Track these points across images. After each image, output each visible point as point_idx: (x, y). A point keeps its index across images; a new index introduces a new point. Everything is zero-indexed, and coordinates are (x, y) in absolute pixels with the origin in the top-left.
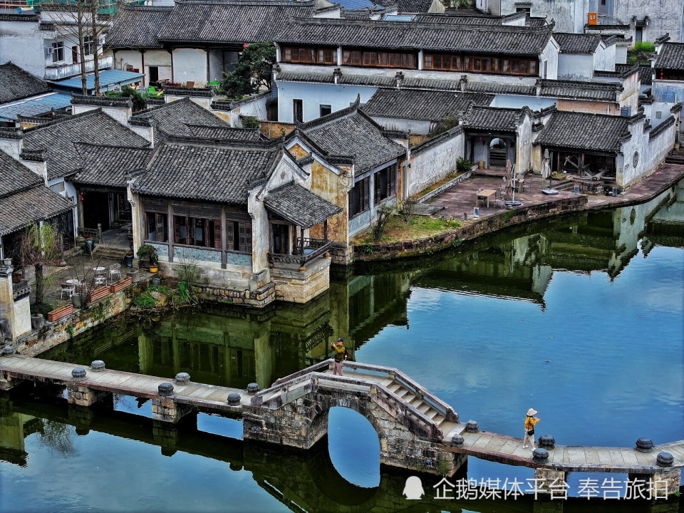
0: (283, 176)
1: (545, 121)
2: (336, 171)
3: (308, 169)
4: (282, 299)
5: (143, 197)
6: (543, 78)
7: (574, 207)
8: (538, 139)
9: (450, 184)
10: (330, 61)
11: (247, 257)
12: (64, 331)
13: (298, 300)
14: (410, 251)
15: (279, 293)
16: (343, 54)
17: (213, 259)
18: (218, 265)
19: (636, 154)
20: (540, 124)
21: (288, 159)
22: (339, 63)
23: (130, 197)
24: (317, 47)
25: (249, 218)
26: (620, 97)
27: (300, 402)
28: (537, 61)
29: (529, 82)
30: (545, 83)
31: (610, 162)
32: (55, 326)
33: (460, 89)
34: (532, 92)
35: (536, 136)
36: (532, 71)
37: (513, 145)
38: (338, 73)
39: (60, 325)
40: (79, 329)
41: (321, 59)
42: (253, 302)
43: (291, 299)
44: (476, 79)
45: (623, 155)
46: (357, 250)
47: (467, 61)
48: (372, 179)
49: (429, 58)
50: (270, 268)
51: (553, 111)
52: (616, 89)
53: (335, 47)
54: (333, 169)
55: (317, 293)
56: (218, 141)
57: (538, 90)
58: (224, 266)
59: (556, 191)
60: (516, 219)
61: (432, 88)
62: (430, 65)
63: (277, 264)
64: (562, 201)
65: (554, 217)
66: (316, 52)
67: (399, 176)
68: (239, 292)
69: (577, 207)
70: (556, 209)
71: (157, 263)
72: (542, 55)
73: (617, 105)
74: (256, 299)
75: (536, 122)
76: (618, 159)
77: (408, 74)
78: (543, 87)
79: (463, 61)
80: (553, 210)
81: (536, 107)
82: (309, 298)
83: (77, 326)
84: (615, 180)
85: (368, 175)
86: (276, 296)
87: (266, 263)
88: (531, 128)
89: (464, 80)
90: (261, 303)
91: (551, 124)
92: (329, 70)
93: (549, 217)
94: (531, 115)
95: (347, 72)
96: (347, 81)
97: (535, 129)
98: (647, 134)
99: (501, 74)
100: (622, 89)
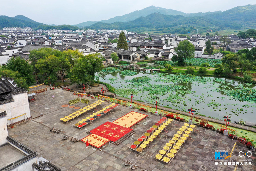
0: (134, 54)
2: (139, 55)
18: (128, 61)
23: (122, 55)
25: (130, 57)
36: (163, 48)
41: (144, 47)
45: (169, 56)
47: (157, 47)
48: (143, 56)
49: (154, 47)
50: (132, 61)
57: (163, 50)
72: (163, 46)
84: (168, 58)
89: (156, 49)
91: (164, 53)
94: (161, 52)
95: (146, 48)
96: (146, 49)
97: (162, 53)
98: (173, 54)
99: (160, 49)
100: (170, 50)
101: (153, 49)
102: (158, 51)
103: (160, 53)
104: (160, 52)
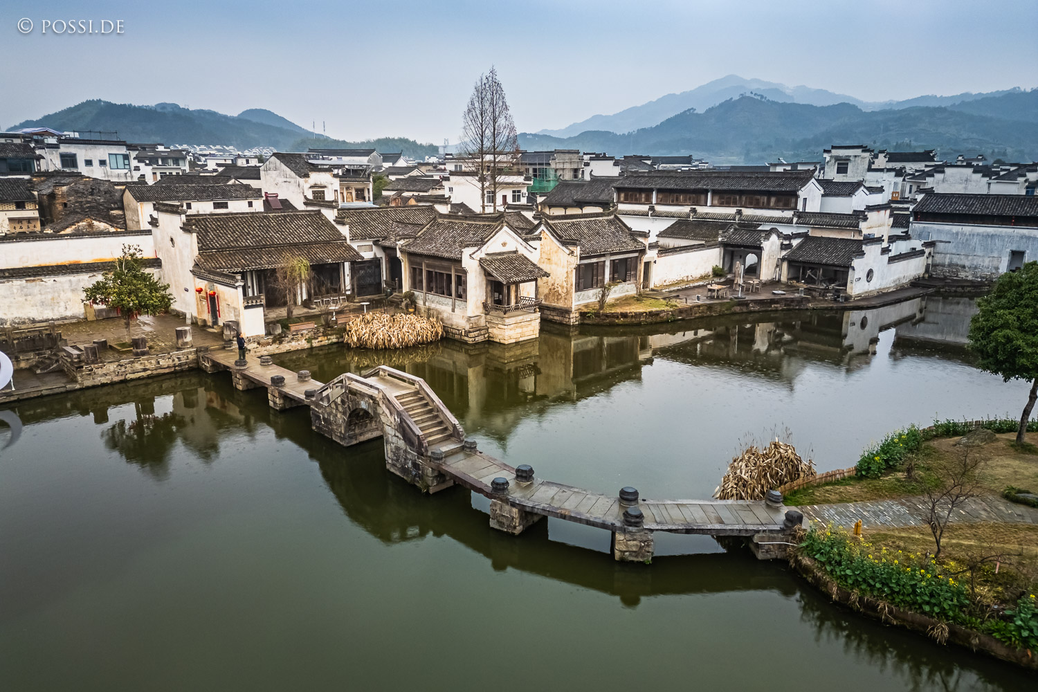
0: (503, 245)
1: (795, 242)
2: (568, 252)
4: (492, 339)
5: (411, 255)
6: (801, 210)
7: (796, 306)
8: (785, 255)
9: (701, 283)
10: (648, 201)
11: (466, 304)
12: (303, 341)
13: (502, 341)
14: (626, 320)
15: (491, 335)
16: (657, 196)
17: (447, 304)
18: (451, 310)
19: (871, 271)
20: (790, 246)
21: (511, 233)
22: (654, 203)
23: (399, 254)
24: (641, 190)
25: (465, 272)
26: (863, 225)
28: (797, 197)
29: (788, 214)
30: (801, 215)
31: (845, 276)
32: (293, 335)
33: (735, 220)
34: (790, 221)
35: (784, 253)
36: (793, 205)
37: (760, 258)
38: (652, 208)
39: (300, 336)
40: (321, 341)
41: (643, 200)
42: (466, 338)
43: (498, 341)
44: (748, 212)
45: (854, 269)
46: (583, 315)
47: (744, 198)
48: (608, 264)
49: (717, 198)
50: (486, 314)
51: (805, 235)
52: (859, 218)
53: (651, 190)
54: (564, 248)
55: (521, 339)
56: (466, 217)
57: (795, 220)
58: (453, 310)
59: (783, 292)
60: (737, 309)
61: (715, 219)
62: (716, 202)
63: (494, 312)
64: (786, 299)
65: (776, 311)
66: (640, 194)
67: (641, 266)
68: (459, 330)
69: (800, 306)
70: (779, 305)
71: (415, 306)
72: (800, 192)
73: (860, 232)
74: (468, 336)
75: (786, 242)
76: (850, 272)
77: (700, 210)
78: (799, 217)
79: (740, 198)
80: (776, 305)
81: (786, 230)
82: (514, 341)
83: (320, 339)
84: (846, 290)
85: (603, 259)
86: (489, 337)
87: (482, 309)
88: (779, 246)
89: (739, 212)
90: (471, 340)
91: (800, 246)
92: (645, 208)
93: (771, 311)
94: (780, 235)
95: (659, 208)
96: (657, 215)
97: (783, 247)
98: (886, 257)
99: (768, 208)
100: (865, 219)
101: (710, 209)
102: (750, 226)
103: (771, 247)
104: (768, 234)
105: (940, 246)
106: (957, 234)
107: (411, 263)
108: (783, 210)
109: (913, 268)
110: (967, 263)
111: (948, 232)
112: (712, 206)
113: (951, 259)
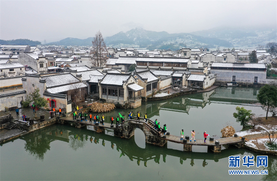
0: (131, 81)
2: (144, 82)
3: (137, 80)
5: (102, 85)
6: (188, 67)
7: (194, 92)
10: (146, 65)
11: (123, 98)
14: (159, 99)
15: (130, 106)
16: (149, 64)
17: (116, 98)
18: (117, 100)
19: (207, 82)
21: (133, 78)
23: (99, 85)
24: (144, 62)
25: (123, 89)
26: (204, 71)
27: (127, 127)
28: (187, 64)
29: (185, 68)
30: (188, 69)
31: (202, 84)
34: (186, 70)
35: (187, 78)
36: (186, 66)
37: (182, 80)
38: (148, 67)
44: (175, 68)
46: (148, 98)
48: (152, 84)
49: (165, 64)
51: (190, 74)
53: (147, 62)
54: (143, 81)
55: (138, 106)
57: (187, 70)
59: (192, 89)
63: (130, 100)
64: (192, 91)
67: (158, 84)
68: (121, 105)
70: (190, 92)
73: (203, 73)
74: (124, 107)
75: (187, 76)
76: (203, 83)
77: (161, 67)
79: (172, 64)
83: (84, 111)
85: (151, 83)
87: (127, 99)
89: (172, 68)
92: (146, 67)
94: (186, 74)
95: (150, 67)
98: (209, 79)
99: (180, 67)
100: (204, 70)
103: (184, 77)
104: (183, 74)
105: (217, 75)
106: (221, 72)
107: (102, 87)
108: (184, 67)
109: (213, 81)
110: (224, 79)
111: (219, 72)
112: (165, 66)
113: (220, 78)
